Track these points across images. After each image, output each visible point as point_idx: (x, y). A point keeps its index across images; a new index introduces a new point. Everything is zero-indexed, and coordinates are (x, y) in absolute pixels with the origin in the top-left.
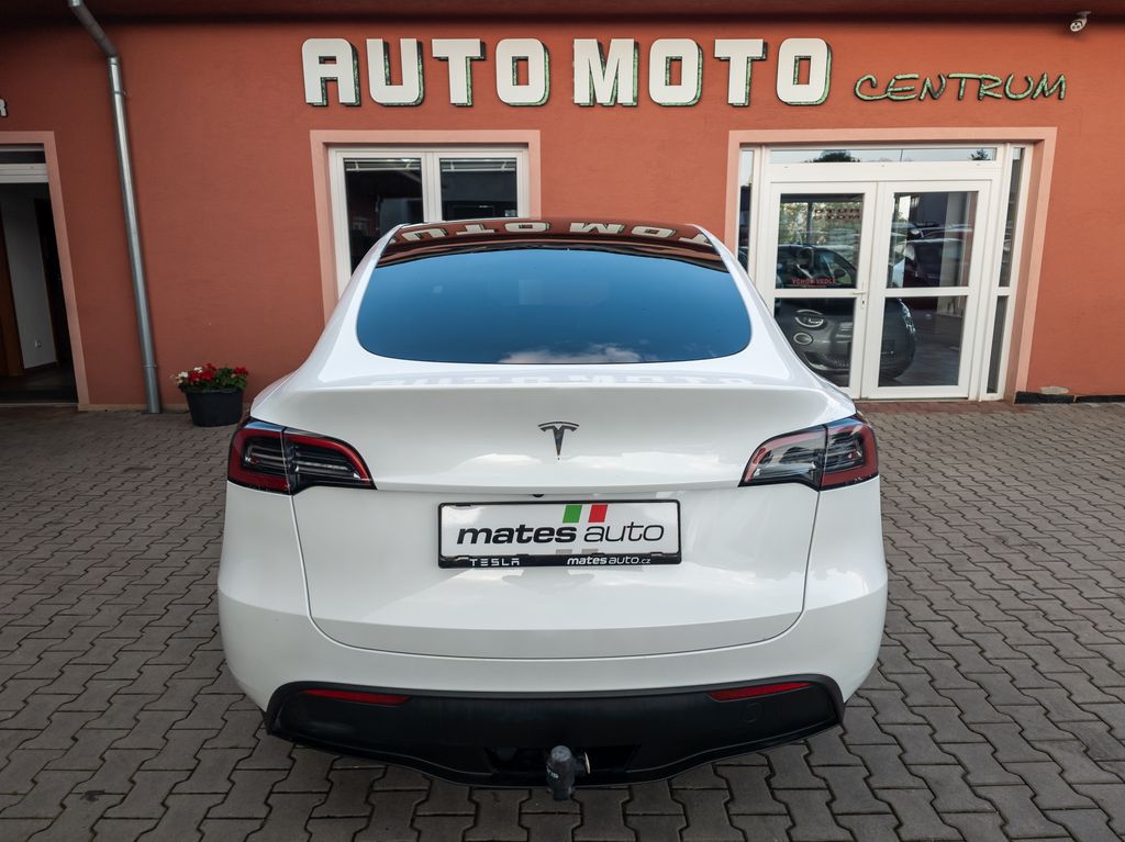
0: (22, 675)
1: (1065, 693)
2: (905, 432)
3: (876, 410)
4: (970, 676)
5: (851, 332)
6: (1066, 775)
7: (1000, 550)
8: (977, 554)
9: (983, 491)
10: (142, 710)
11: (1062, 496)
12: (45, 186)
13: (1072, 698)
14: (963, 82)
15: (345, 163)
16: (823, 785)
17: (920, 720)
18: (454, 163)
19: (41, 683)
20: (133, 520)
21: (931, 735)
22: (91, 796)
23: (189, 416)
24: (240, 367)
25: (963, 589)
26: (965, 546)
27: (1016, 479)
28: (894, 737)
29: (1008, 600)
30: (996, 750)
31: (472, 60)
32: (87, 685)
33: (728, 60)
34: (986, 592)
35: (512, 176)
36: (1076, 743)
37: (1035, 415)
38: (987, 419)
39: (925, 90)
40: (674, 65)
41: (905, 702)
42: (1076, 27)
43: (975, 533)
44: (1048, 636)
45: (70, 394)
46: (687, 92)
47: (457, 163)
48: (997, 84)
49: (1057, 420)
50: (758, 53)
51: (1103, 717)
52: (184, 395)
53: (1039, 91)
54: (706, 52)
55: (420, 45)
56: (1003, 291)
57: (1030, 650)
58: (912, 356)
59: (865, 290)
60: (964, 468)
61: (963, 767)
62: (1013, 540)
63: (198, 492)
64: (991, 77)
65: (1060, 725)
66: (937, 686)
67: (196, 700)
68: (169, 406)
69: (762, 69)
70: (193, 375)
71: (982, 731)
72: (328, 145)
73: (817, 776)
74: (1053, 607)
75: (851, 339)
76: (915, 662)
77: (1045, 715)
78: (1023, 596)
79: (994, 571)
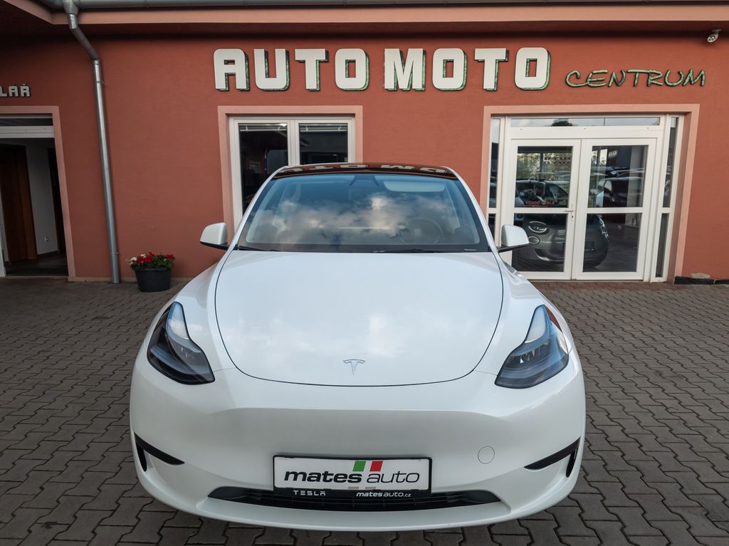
0: (13, 447)
1: (695, 476)
2: (599, 302)
3: (582, 287)
4: (631, 463)
5: (564, 236)
6: (691, 530)
7: (659, 380)
8: (641, 382)
9: (648, 340)
10: (86, 471)
11: (702, 345)
12: (52, 140)
13: (699, 478)
14: (637, 75)
15: (239, 126)
16: (526, 532)
17: (596, 491)
18: (308, 126)
19: (24, 452)
20: (95, 350)
21: (602, 501)
22: (48, 525)
23: (137, 286)
24: (170, 254)
25: (631, 406)
26: (634, 377)
27: (672, 333)
28: (577, 502)
29: (660, 412)
30: (645, 512)
31: (320, 62)
32: (54, 454)
33: (483, 62)
34: (646, 407)
35: (345, 134)
36: (700, 508)
37: (686, 292)
38: (655, 294)
39: (612, 80)
40: (449, 65)
41: (586, 479)
42: (711, 39)
43: (641, 368)
44: (687, 437)
45: (64, 271)
46: (457, 81)
47: (310, 126)
48: (659, 76)
49: (702, 295)
50: (503, 57)
51: (720, 492)
52: (134, 272)
53: (687, 81)
54: (469, 57)
55: (287, 53)
56: (666, 210)
57: (673, 446)
58: (606, 252)
59: (574, 209)
60: (638, 326)
61: (622, 523)
62: (667, 373)
63: (138, 333)
64: (655, 71)
65: (690, 496)
66: (608, 469)
67: (121, 465)
68: (125, 279)
69: (505, 67)
70: (140, 259)
71: (636, 499)
72: (229, 115)
73: (523, 526)
74: (691, 418)
75: (565, 241)
76: (595, 452)
77: (680, 489)
78: (670, 410)
79: (652, 393)
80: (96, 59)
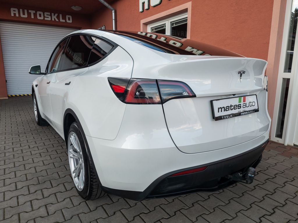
72: (146, 24)
80: (113, 10)
